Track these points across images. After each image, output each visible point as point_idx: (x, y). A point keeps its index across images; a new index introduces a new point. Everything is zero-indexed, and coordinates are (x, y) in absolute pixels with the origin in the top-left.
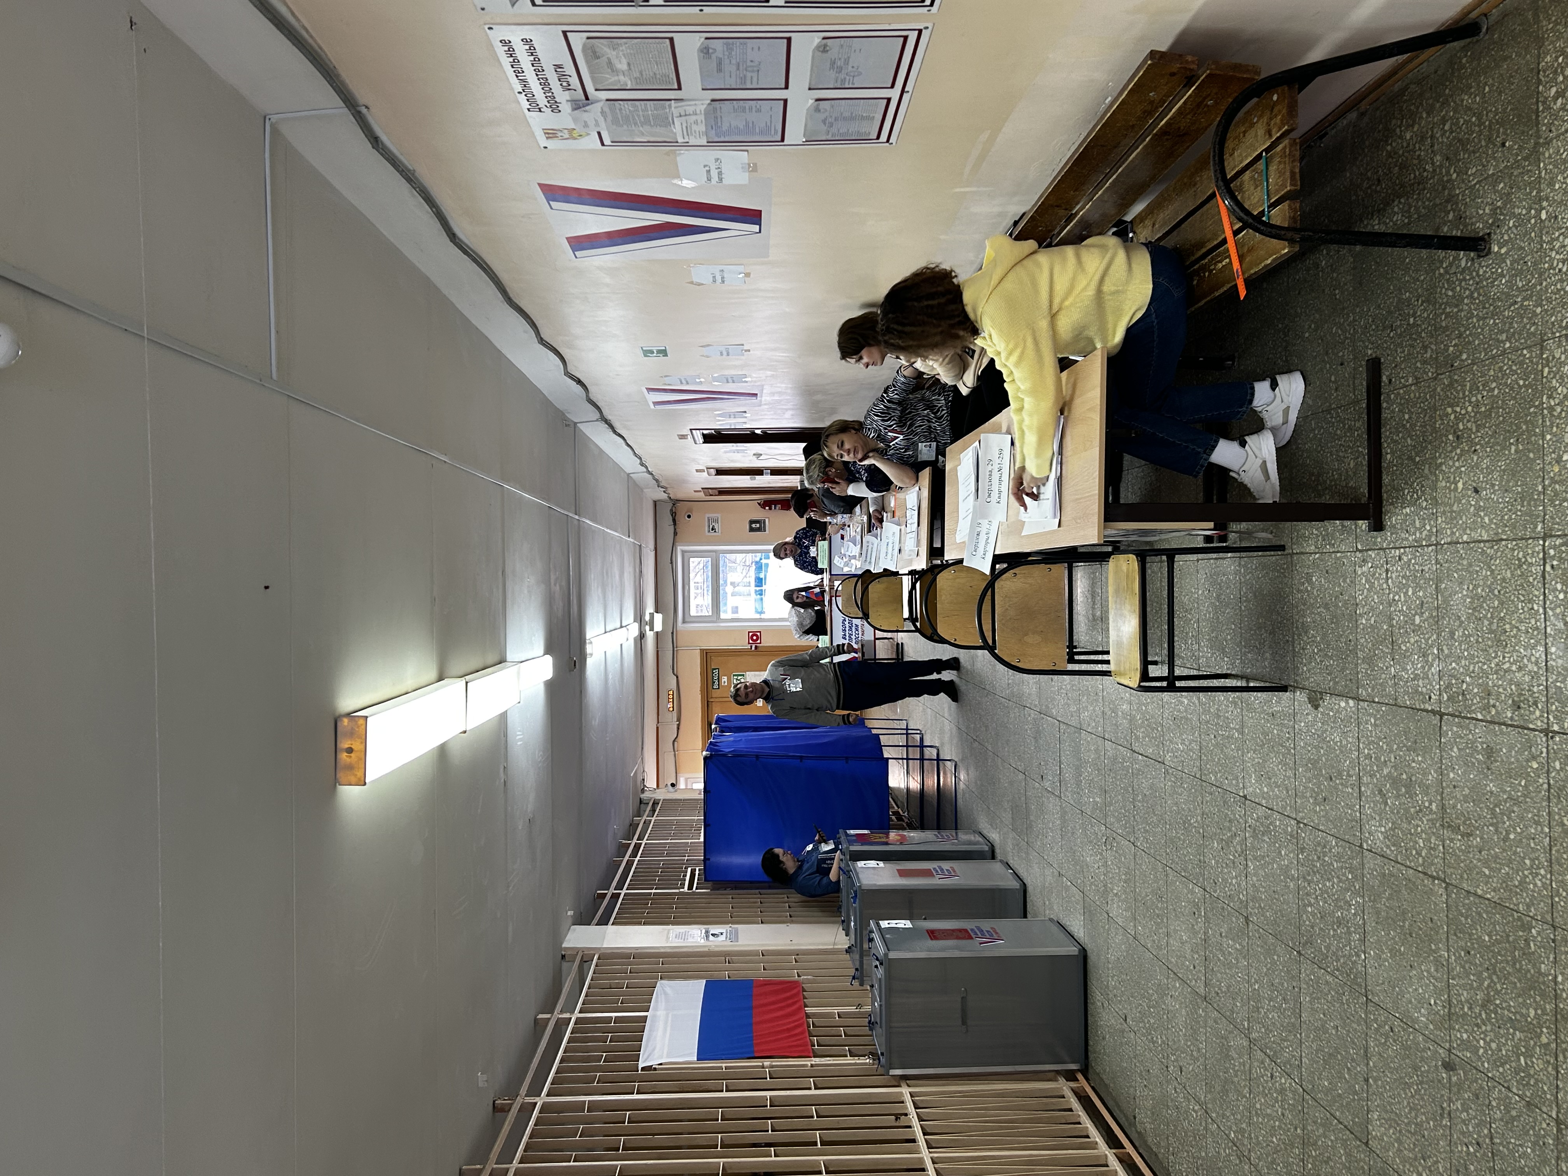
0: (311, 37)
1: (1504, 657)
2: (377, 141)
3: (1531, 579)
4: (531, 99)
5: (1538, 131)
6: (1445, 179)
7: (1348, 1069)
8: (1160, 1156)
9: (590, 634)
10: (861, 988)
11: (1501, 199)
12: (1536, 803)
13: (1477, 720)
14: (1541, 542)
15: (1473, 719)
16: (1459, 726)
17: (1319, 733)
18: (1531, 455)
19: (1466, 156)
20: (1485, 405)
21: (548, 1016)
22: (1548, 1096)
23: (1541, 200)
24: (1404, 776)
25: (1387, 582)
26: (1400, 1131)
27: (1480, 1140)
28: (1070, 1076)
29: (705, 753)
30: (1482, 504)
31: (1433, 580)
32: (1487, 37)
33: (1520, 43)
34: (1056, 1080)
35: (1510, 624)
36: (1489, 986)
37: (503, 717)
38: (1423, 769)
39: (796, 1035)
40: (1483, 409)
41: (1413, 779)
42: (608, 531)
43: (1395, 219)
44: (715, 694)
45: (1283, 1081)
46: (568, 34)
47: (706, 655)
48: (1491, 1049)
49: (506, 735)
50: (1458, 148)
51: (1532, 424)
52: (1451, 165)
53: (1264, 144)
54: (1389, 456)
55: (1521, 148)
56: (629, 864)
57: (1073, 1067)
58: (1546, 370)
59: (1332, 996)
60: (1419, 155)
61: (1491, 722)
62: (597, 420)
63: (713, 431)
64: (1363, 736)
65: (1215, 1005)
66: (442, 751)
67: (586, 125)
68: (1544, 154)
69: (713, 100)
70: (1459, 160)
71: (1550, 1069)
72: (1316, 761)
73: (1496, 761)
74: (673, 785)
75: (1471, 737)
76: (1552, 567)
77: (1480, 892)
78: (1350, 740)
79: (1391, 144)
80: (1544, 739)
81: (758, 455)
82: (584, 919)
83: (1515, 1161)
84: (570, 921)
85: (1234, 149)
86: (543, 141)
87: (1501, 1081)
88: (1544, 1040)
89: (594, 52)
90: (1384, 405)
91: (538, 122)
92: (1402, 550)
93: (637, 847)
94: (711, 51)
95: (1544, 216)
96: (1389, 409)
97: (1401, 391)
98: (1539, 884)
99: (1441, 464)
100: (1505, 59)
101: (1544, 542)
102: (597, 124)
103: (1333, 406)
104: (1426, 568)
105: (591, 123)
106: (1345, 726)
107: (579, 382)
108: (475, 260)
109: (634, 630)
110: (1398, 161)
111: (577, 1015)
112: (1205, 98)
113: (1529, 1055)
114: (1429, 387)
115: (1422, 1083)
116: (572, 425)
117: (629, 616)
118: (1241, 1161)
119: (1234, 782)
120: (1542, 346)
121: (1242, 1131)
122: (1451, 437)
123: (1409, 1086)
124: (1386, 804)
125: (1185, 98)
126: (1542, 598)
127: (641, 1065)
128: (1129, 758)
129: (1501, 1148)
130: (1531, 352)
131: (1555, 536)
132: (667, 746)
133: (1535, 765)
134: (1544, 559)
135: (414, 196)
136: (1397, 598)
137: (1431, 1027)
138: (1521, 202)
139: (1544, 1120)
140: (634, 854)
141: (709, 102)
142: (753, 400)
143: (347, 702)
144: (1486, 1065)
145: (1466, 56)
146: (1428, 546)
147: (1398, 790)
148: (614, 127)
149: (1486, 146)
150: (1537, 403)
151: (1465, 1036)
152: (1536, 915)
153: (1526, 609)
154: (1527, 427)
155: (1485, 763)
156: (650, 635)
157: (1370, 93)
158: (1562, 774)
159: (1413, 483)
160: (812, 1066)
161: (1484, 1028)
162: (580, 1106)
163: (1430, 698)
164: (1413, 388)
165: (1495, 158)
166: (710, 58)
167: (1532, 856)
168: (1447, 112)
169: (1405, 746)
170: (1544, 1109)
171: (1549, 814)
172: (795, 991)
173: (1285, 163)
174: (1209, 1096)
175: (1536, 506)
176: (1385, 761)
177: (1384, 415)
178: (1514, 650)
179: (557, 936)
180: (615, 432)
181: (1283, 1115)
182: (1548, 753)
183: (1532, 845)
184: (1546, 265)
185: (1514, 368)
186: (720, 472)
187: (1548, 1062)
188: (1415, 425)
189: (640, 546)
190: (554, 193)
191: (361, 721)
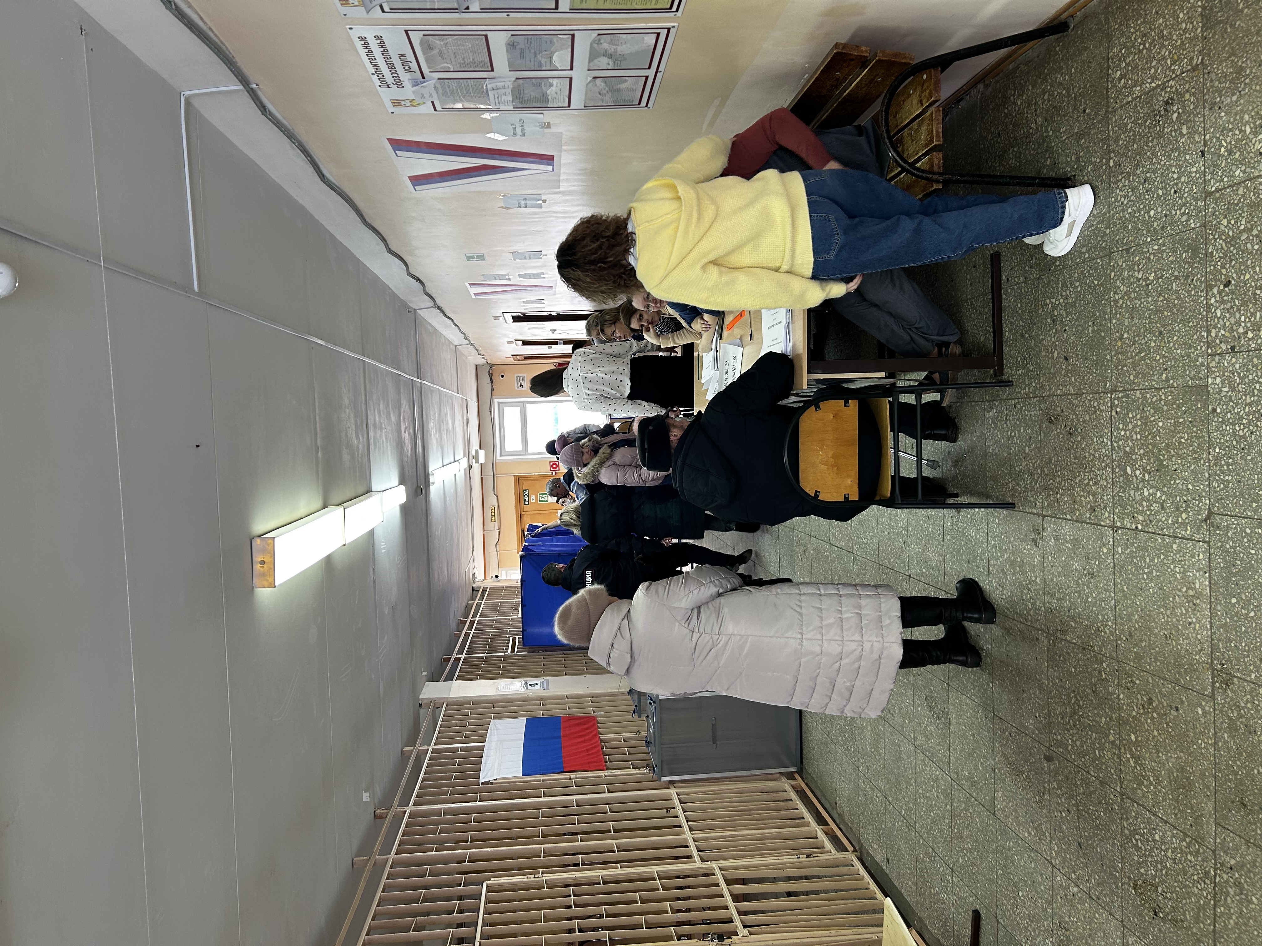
0: (215, 35)
1: (1085, 476)
2: (265, 110)
3: (1102, 421)
4: (382, 78)
5: (1108, 102)
6: (1045, 135)
7: (982, 763)
8: (854, 829)
9: (431, 468)
10: (640, 719)
11: (1083, 150)
12: (1105, 576)
13: (1067, 519)
14: (1109, 395)
15: (1064, 519)
16: (1055, 523)
17: (960, 530)
18: (1103, 334)
19: (1059, 119)
20: (1072, 298)
21: (411, 748)
22: (1115, 777)
23: (1109, 152)
24: (1019, 560)
25: (1006, 423)
26: (1017, 804)
27: (1070, 808)
28: (790, 776)
29: (521, 553)
30: (1070, 368)
31: (1037, 421)
32: (1073, 33)
33: (1095, 38)
34: (781, 780)
35: (1089, 452)
36: (1075, 702)
37: (371, 533)
38: (1031, 554)
39: (593, 754)
40: (1071, 301)
41: (1025, 561)
42: (443, 389)
43: (1010, 162)
44: (526, 508)
45: (938, 773)
46: (409, 32)
47: (519, 480)
48: (1076, 745)
49: (373, 545)
50: (1053, 113)
51: (1104, 312)
52: (1048, 125)
53: (918, 110)
54: (1007, 333)
55: (1096, 114)
56: (467, 635)
57: (792, 769)
58: (1113, 274)
59: (971, 714)
60: (1027, 117)
61: (1076, 521)
62: (432, 307)
63: (520, 314)
64: (990, 532)
65: (891, 723)
66: (328, 560)
67: (423, 96)
68: (1111, 119)
69: (517, 79)
70: (1055, 121)
71: (1115, 758)
72: (959, 550)
73: (1080, 548)
74: (497, 577)
75: (1063, 531)
76: (1117, 412)
77: (1068, 639)
78: (982, 534)
79: (1007, 108)
80: (1111, 532)
81: (553, 331)
82: (434, 677)
83: (1093, 821)
84: (424, 679)
85: (896, 113)
86: (391, 108)
87: (1083, 767)
88: (1111, 738)
89: (429, 45)
90: (1004, 297)
91: (387, 95)
92: (1016, 401)
93: (472, 623)
94: (515, 44)
95: (1111, 164)
96: (1007, 299)
97: (1015, 287)
98: (1108, 632)
99: (1042, 339)
100: (1086, 49)
101: (1112, 395)
102: (431, 96)
103: (969, 297)
104: (1033, 413)
105: (427, 96)
106: (978, 525)
107: (417, 279)
108: (339, 194)
109: (464, 463)
110: (1012, 121)
111: (432, 746)
112: (875, 77)
113: (1101, 749)
114: (1034, 284)
115: (1030, 771)
116: (413, 312)
117: (460, 454)
118: (909, 830)
119: (902, 565)
120: (1110, 257)
121: (910, 809)
122: (1049, 320)
123: (1022, 773)
124: (1007, 579)
125: (861, 76)
126: (1109, 434)
127: (482, 780)
128: (828, 549)
129: (1084, 813)
130: (1102, 261)
131: (1118, 391)
132: (491, 548)
133: (1105, 551)
134: (1111, 407)
135: (294, 149)
136: (1013, 434)
137: (1037, 732)
138: (1096, 153)
139: (1112, 793)
140: (470, 628)
141: (514, 79)
142: (550, 291)
143: (259, 527)
144: (1073, 757)
145: (1059, 46)
146: (1034, 398)
147: (1014, 569)
148: (444, 98)
149: (1073, 112)
150: (1106, 297)
151: (1059, 737)
152: (1105, 653)
153: (1099, 442)
154: (1100, 314)
155: (1072, 549)
156: (476, 467)
157: (994, 70)
158: (1123, 556)
159: (1024, 352)
160: (606, 776)
161: (1071, 731)
162: (438, 813)
163: (1036, 504)
164: (1023, 285)
165: (1078, 121)
166: (515, 48)
167: (1104, 613)
168: (1046, 86)
169: (1019, 538)
170: (1112, 785)
171: (1114, 584)
172: (591, 724)
173: (932, 125)
174: (887, 786)
175: (1106, 370)
176: (1006, 549)
177: (1003, 304)
178: (1092, 471)
179: (415, 690)
180: (446, 316)
181: (938, 797)
182: (1113, 542)
183: (1103, 605)
184: (1113, 199)
185: (1091, 272)
186: (525, 343)
187: (1114, 753)
188: (1025, 311)
189: (466, 400)
190: (398, 145)
191: (270, 541)
